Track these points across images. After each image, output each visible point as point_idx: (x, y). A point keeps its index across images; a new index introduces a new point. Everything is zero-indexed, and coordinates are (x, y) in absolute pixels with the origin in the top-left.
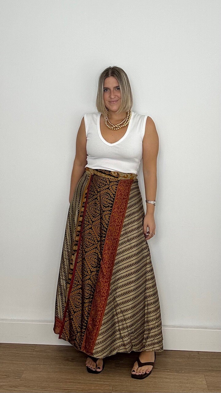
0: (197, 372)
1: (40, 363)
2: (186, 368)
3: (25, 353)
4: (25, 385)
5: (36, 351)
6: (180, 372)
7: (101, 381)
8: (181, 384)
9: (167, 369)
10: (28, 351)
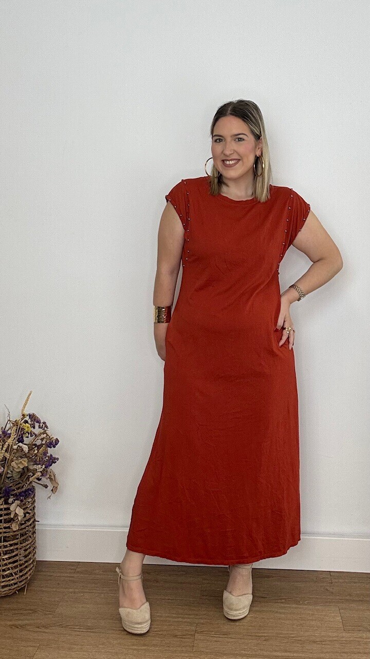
0: (326, 602)
1: (84, 591)
2: (311, 596)
3: (61, 575)
4: (61, 623)
5: (78, 572)
6: (301, 603)
7: (178, 617)
8: (302, 622)
9: (280, 599)
10: (67, 573)
